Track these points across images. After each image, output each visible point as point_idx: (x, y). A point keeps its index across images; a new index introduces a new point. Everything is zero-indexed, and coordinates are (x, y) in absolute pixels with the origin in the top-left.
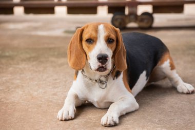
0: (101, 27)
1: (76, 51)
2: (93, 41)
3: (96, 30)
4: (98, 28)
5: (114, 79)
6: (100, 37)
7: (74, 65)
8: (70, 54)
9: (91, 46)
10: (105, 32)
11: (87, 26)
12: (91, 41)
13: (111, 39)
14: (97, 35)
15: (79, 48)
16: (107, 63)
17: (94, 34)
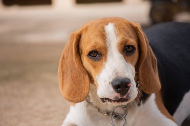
0: (110, 29)
1: (71, 71)
2: (101, 55)
3: (103, 35)
5: (139, 104)
6: (110, 45)
7: (70, 95)
8: (63, 76)
9: (98, 63)
10: (117, 36)
11: (87, 29)
12: (97, 55)
13: (129, 46)
14: (105, 43)
15: (77, 65)
16: (129, 91)
17: (100, 42)
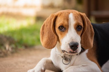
4: (68, 17)
9: (63, 33)
